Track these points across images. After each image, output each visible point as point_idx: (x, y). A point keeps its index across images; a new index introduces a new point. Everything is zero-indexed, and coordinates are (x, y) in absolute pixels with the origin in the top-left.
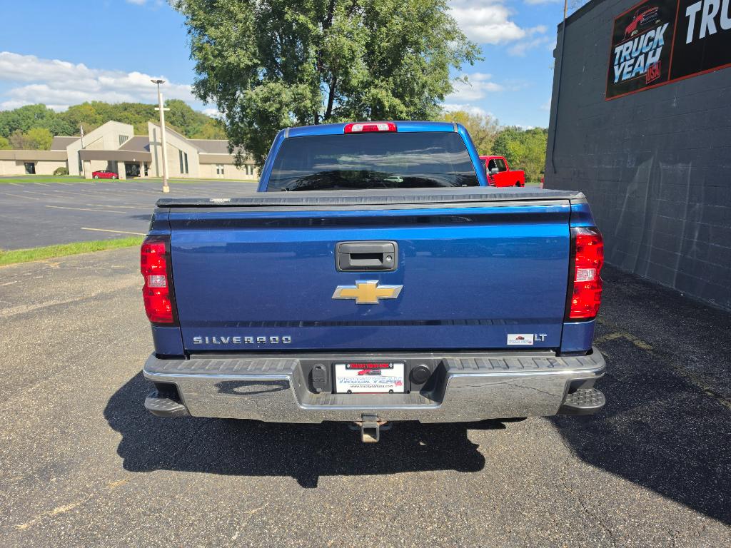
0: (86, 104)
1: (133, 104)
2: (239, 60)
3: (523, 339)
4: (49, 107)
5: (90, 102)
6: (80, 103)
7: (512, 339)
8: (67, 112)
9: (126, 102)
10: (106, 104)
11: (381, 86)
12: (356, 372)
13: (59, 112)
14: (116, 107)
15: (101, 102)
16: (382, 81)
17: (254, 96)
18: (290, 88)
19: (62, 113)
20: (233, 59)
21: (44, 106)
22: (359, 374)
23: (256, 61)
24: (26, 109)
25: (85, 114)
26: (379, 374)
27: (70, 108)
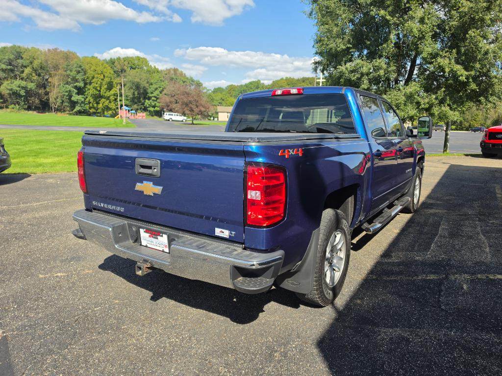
0: (282, 79)
1: (309, 78)
2: (337, 46)
3: (223, 232)
4: (262, 82)
5: (284, 78)
6: (279, 78)
7: (218, 232)
8: (272, 84)
9: (305, 76)
10: (294, 79)
11: (445, 56)
12: (148, 235)
13: (267, 84)
14: (298, 80)
15: (290, 77)
16: (446, 52)
17: (344, 70)
18: (371, 62)
19: (269, 85)
20: (333, 45)
21: (260, 81)
22: (150, 236)
23: (349, 46)
24: (251, 83)
25: (280, 85)
26: (157, 238)
27: (273, 82)
